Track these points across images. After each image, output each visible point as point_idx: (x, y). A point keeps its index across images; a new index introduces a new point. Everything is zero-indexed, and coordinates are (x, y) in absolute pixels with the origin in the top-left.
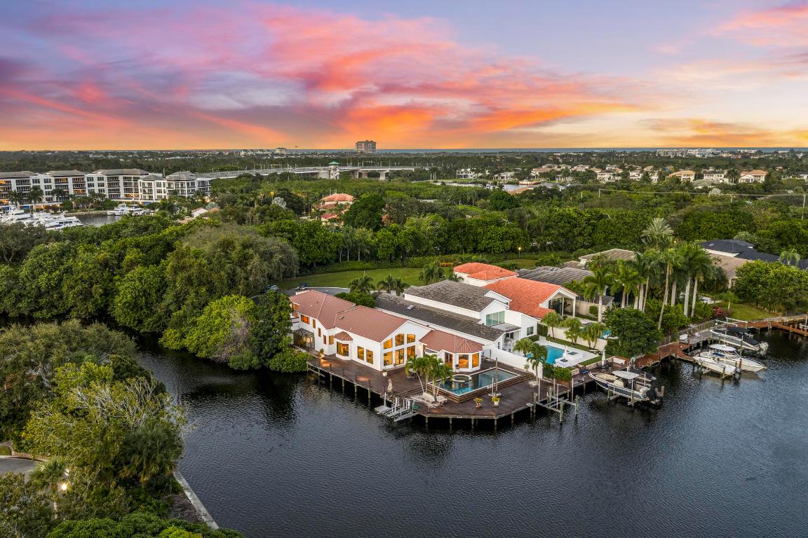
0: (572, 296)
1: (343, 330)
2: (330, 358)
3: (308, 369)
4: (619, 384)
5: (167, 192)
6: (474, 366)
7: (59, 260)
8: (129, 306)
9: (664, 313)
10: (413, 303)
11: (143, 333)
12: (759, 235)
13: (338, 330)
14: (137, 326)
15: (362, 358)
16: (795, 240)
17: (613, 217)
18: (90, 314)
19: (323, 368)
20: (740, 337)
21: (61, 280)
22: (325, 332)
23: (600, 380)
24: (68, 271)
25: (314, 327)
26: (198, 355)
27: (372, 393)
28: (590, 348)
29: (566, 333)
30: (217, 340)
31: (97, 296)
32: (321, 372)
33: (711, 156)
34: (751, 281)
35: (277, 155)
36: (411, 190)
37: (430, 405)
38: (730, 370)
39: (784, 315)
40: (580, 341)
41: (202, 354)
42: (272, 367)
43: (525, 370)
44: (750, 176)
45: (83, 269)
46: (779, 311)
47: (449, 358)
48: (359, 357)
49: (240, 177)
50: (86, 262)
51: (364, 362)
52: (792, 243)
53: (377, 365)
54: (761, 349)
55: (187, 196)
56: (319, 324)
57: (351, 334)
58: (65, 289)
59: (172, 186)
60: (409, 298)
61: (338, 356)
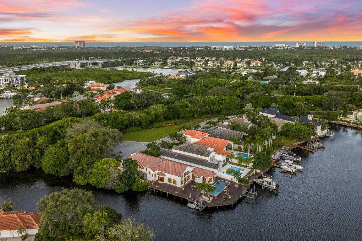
0: (232, 143)
1: (160, 172)
2: (156, 183)
3: (148, 189)
4: (265, 183)
5: (4, 84)
6: (214, 181)
7: (7, 145)
8: (53, 165)
9: (267, 149)
10: (177, 153)
11: (60, 177)
12: (279, 105)
13: (158, 171)
14: (56, 173)
15: (171, 182)
16: (291, 106)
17: (227, 100)
18: (27, 169)
19: (156, 188)
20: (293, 156)
21: (10, 155)
22: (152, 172)
23: (258, 182)
24: (13, 150)
25: (147, 170)
26: (97, 187)
27: (182, 198)
28: (247, 166)
29: (238, 161)
30: (106, 180)
31: (30, 160)
32: (156, 190)
33: (233, 49)
34: (287, 130)
35: (34, 48)
36: (121, 75)
37: (208, 202)
38: (294, 170)
39: (298, 142)
40: (243, 164)
41: (100, 186)
42: (134, 190)
43: (231, 180)
44: (254, 63)
45: (20, 148)
46: (297, 140)
47: (204, 179)
48: (169, 182)
49: (33, 69)
50: (21, 145)
51: (172, 184)
52: (290, 108)
53: (179, 185)
54: (299, 160)
55: (15, 85)
56: (149, 169)
57: (165, 173)
58: (13, 159)
59: (7, 81)
60: (174, 151)
61: (159, 182)
